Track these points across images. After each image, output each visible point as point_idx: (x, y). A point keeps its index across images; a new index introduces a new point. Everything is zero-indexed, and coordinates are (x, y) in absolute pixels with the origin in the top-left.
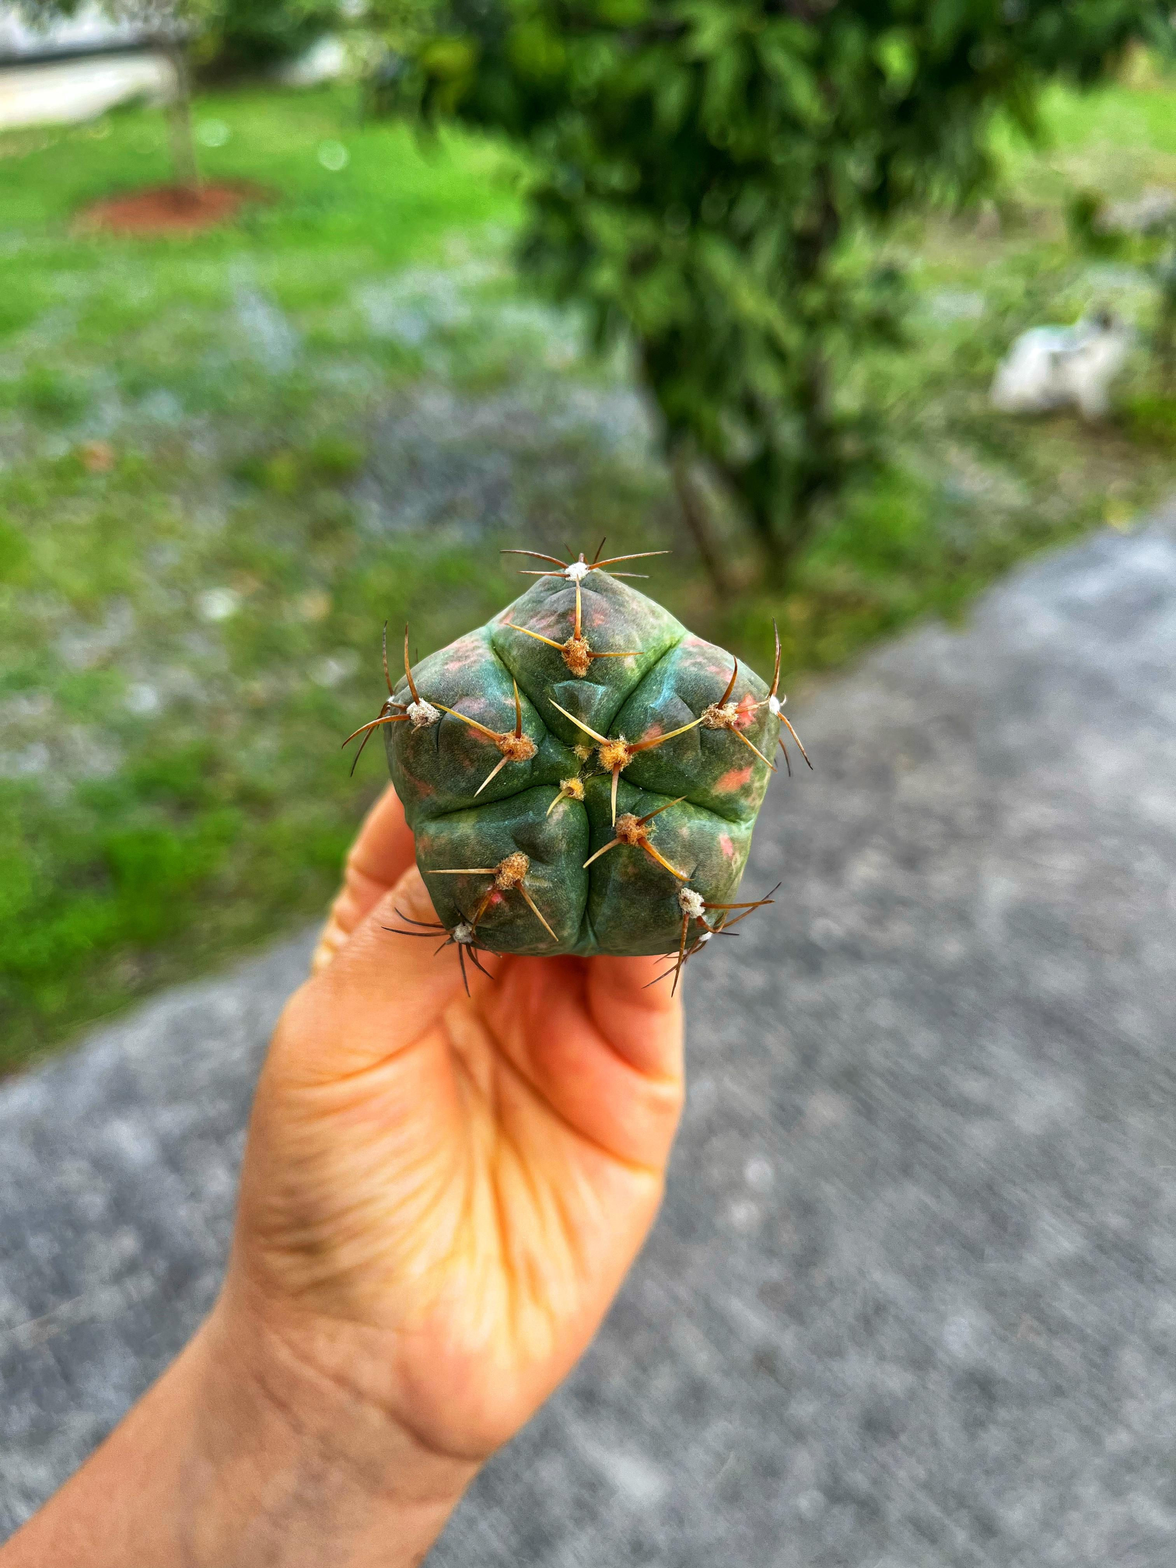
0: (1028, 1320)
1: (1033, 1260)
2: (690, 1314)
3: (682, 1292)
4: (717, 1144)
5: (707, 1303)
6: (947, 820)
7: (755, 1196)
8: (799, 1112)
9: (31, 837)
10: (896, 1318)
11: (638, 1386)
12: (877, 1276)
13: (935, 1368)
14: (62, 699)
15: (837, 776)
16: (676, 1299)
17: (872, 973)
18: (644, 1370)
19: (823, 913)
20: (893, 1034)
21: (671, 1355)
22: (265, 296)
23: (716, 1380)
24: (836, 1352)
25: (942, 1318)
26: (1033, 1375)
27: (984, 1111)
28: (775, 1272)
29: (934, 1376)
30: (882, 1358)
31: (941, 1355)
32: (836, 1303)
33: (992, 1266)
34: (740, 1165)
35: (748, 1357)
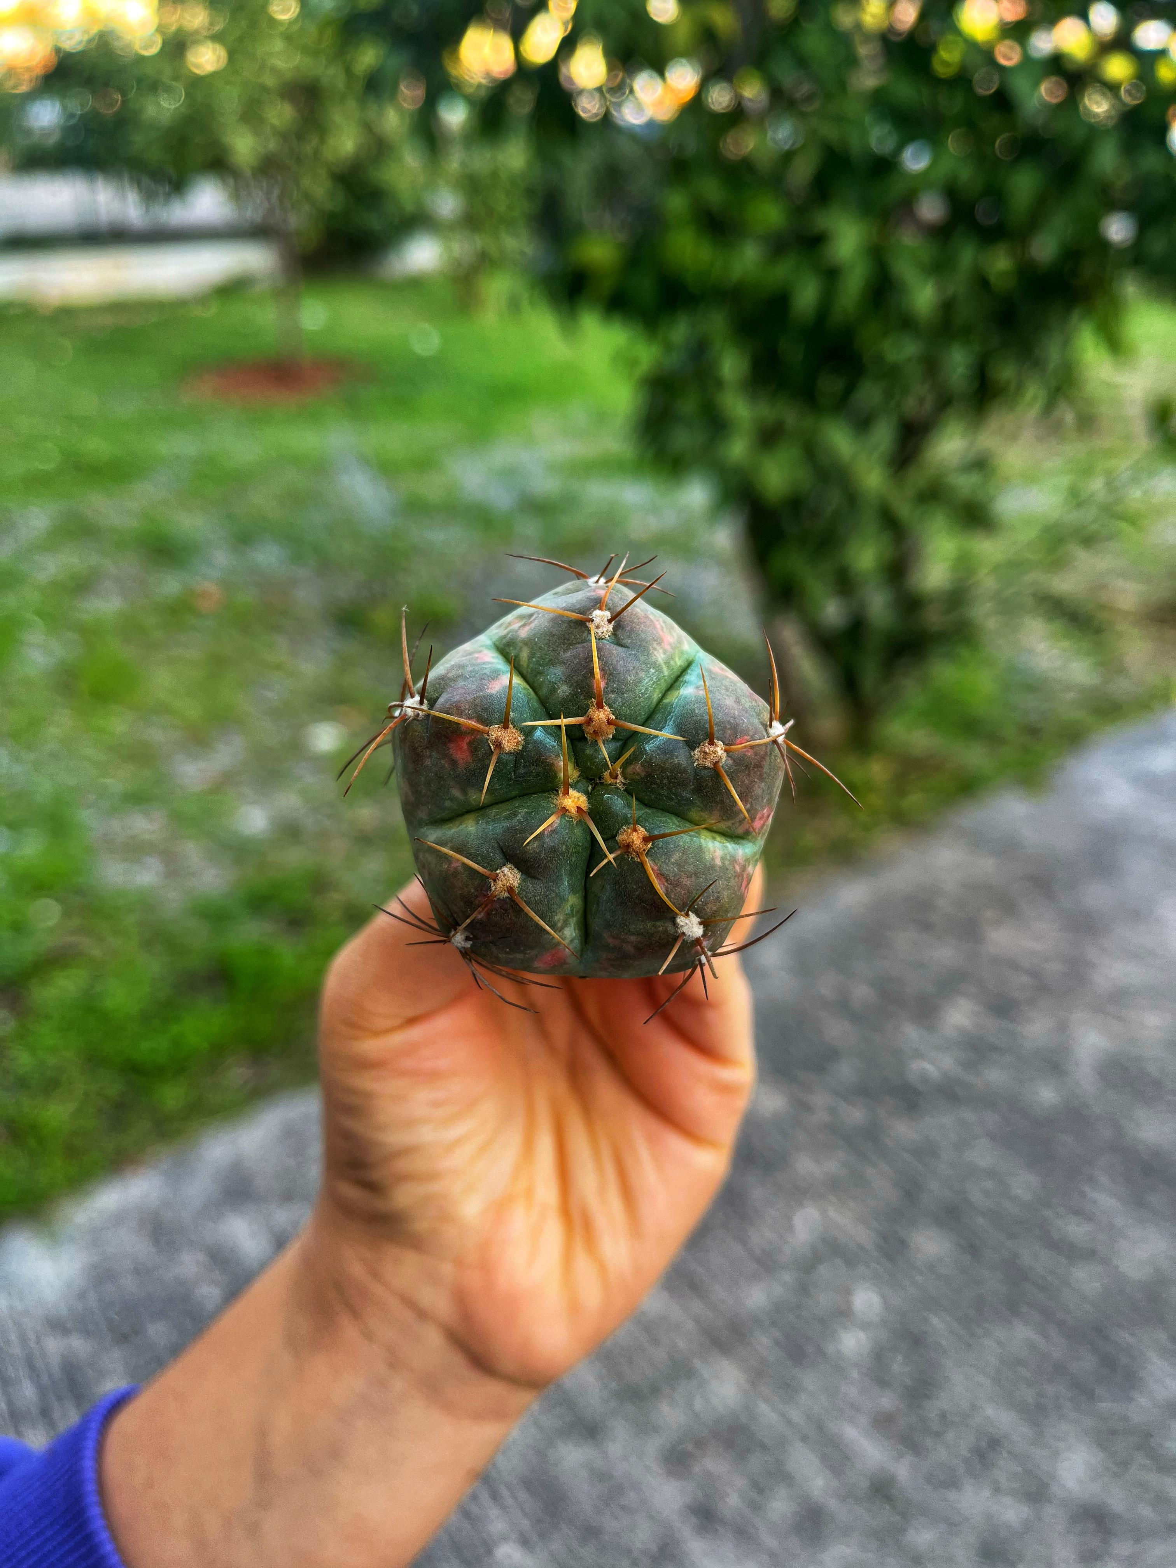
0: (1140, 1458)
1: (1142, 1400)
2: (804, 1439)
3: (796, 1415)
4: (824, 1271)
5: (820, 1427)
6: (1035, 974)
7: (865, 1326)
8: (903, 1243)
9: (148, 944)
10: (1010, 1452)
11: (756, 1507)
12: (990, 1411)
13: (1050, 1502)
14: (177, 818)
15: (926, 927)
16: (789, 1422)
17: (969, 1115)
18: (760, 1491)
19: (918, 1054)
20: (992, 1173)
21: (785, 1477)
22: (365, 461)
23: (833, 1505)
24: (952, 1483)
25: (1055, 1454)
26: (1146, 1511)
27: (1090, 1254)
28: (887, 1401)
29: (1049, 1510)
30: (997, 1490)
31: (1054, 1489)
32: (950, 1436)
33: (1104, 1406)
34: (847, 1292)
35: (864, 1484)
